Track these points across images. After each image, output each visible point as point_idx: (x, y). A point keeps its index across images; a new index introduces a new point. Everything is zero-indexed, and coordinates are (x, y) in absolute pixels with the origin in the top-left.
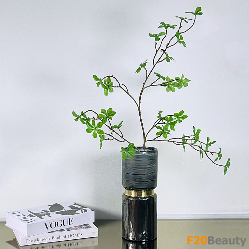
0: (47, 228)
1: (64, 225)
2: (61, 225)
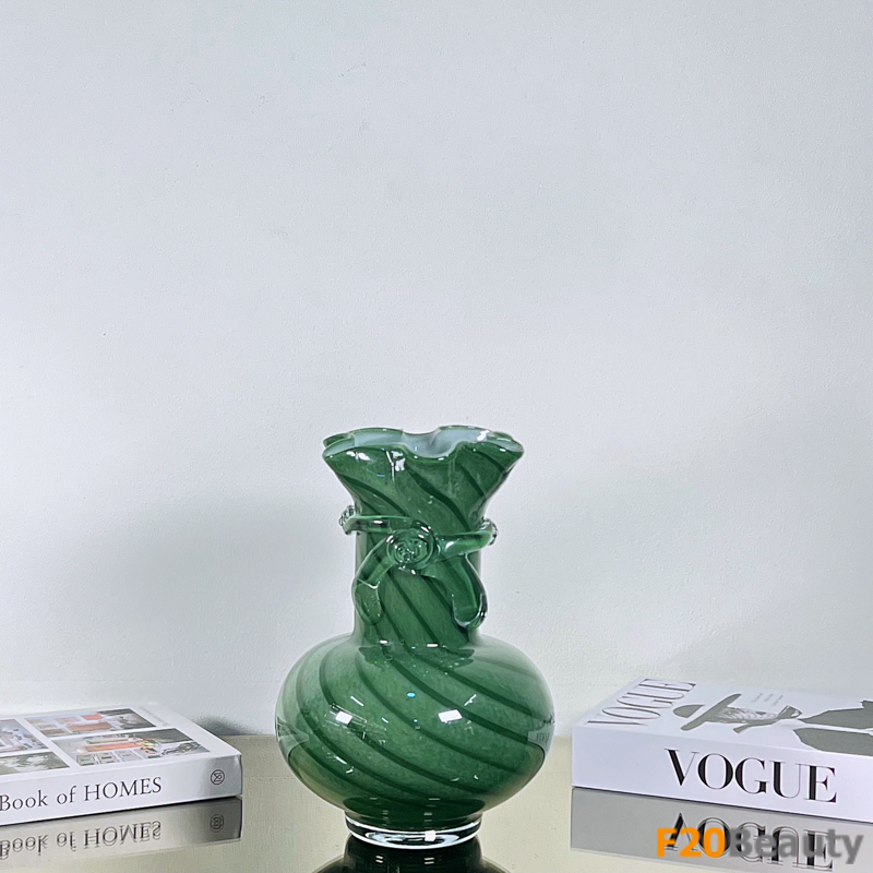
0: (681, 778)
1: (778, 790)
2: (763, 786)
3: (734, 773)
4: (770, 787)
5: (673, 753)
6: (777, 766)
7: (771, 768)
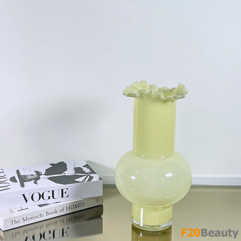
1: (53, 197)
2: (49, 198)
3: (41, 196)
5: (24, 195)
6: (53, 191)
7: (51, 192)
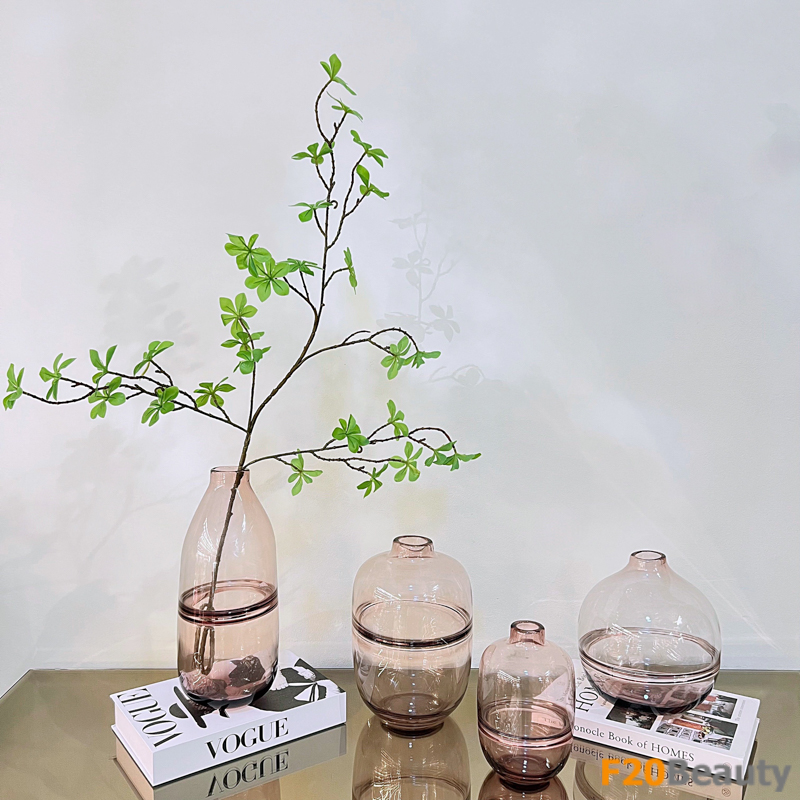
0: (214, 754)
1: (262, 739)
2: (255, 741)
3: (241, 741)
4: (258, 740)
5: (208, 744)
6: (261, 728)
7: (257, 730)
